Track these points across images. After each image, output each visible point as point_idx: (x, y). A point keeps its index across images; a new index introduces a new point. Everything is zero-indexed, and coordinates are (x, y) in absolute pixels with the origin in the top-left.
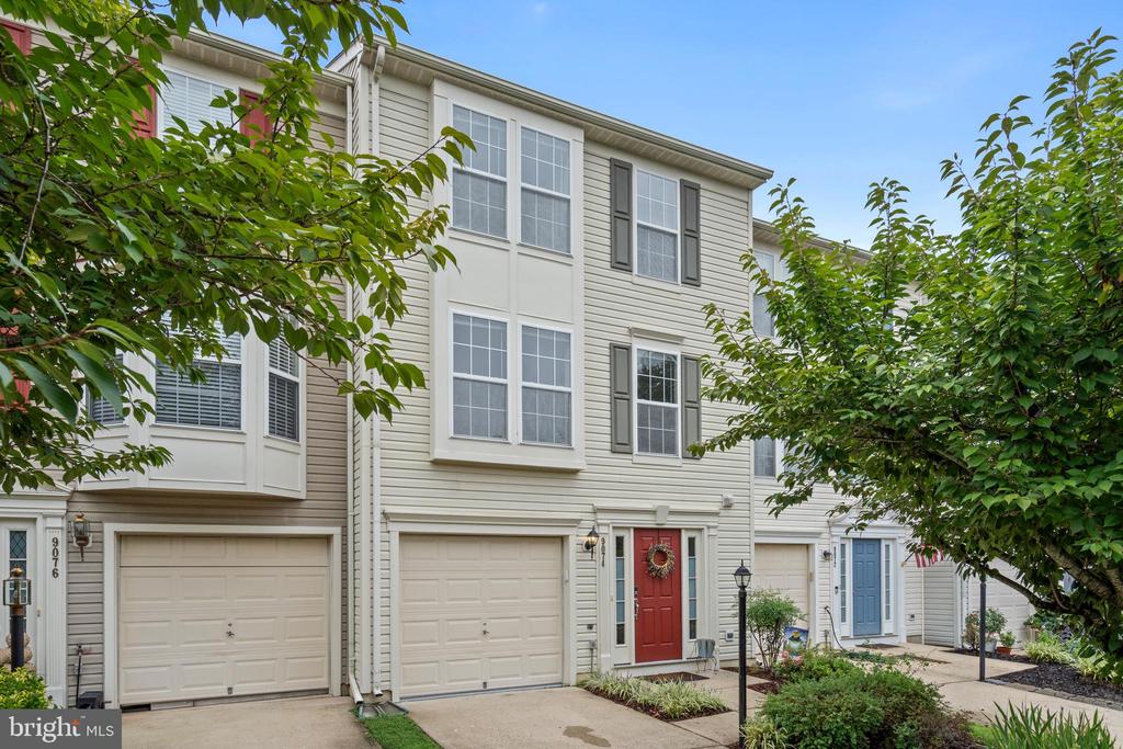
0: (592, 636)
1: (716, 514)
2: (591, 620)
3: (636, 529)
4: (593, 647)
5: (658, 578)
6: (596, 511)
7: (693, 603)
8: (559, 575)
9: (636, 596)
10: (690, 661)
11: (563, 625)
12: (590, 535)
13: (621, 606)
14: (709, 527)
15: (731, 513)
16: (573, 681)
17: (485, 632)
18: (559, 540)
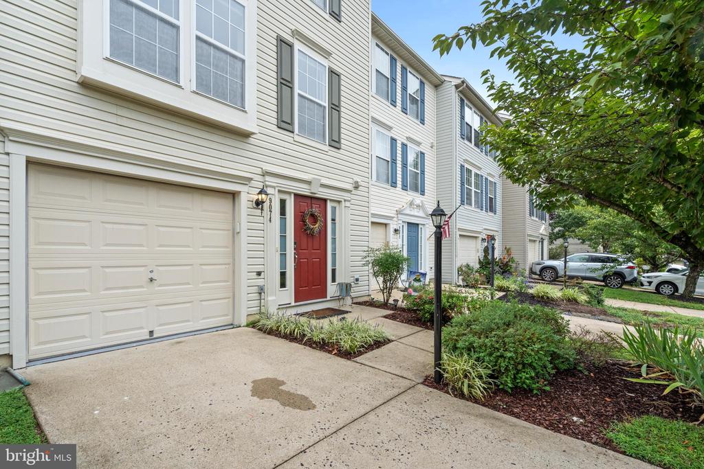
0: (260, 282)
1: (349, 191)
2: (259, 268)
3: (296, 195)
4: (261, 291)
5: (311, 235)
6: (266, 174)
7: (334, 255)
8: (231, 228)
9: (295, 249)
10: (333, 299)
11: (234, 272)
12: (260, 193)
13: (283, 255)
14: (345, 201)
15: (358, 192)
16: (244, 323)
17: (151, 280)
18: (231, 196)
